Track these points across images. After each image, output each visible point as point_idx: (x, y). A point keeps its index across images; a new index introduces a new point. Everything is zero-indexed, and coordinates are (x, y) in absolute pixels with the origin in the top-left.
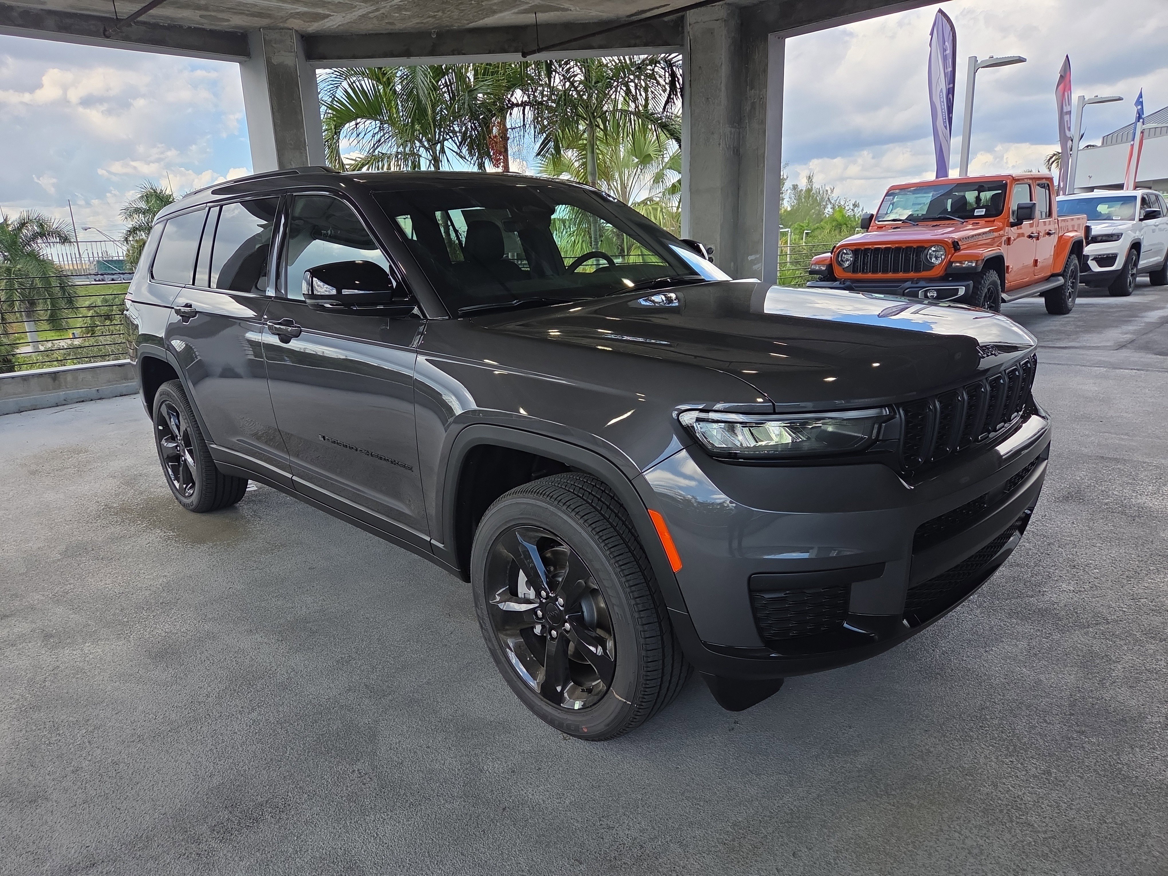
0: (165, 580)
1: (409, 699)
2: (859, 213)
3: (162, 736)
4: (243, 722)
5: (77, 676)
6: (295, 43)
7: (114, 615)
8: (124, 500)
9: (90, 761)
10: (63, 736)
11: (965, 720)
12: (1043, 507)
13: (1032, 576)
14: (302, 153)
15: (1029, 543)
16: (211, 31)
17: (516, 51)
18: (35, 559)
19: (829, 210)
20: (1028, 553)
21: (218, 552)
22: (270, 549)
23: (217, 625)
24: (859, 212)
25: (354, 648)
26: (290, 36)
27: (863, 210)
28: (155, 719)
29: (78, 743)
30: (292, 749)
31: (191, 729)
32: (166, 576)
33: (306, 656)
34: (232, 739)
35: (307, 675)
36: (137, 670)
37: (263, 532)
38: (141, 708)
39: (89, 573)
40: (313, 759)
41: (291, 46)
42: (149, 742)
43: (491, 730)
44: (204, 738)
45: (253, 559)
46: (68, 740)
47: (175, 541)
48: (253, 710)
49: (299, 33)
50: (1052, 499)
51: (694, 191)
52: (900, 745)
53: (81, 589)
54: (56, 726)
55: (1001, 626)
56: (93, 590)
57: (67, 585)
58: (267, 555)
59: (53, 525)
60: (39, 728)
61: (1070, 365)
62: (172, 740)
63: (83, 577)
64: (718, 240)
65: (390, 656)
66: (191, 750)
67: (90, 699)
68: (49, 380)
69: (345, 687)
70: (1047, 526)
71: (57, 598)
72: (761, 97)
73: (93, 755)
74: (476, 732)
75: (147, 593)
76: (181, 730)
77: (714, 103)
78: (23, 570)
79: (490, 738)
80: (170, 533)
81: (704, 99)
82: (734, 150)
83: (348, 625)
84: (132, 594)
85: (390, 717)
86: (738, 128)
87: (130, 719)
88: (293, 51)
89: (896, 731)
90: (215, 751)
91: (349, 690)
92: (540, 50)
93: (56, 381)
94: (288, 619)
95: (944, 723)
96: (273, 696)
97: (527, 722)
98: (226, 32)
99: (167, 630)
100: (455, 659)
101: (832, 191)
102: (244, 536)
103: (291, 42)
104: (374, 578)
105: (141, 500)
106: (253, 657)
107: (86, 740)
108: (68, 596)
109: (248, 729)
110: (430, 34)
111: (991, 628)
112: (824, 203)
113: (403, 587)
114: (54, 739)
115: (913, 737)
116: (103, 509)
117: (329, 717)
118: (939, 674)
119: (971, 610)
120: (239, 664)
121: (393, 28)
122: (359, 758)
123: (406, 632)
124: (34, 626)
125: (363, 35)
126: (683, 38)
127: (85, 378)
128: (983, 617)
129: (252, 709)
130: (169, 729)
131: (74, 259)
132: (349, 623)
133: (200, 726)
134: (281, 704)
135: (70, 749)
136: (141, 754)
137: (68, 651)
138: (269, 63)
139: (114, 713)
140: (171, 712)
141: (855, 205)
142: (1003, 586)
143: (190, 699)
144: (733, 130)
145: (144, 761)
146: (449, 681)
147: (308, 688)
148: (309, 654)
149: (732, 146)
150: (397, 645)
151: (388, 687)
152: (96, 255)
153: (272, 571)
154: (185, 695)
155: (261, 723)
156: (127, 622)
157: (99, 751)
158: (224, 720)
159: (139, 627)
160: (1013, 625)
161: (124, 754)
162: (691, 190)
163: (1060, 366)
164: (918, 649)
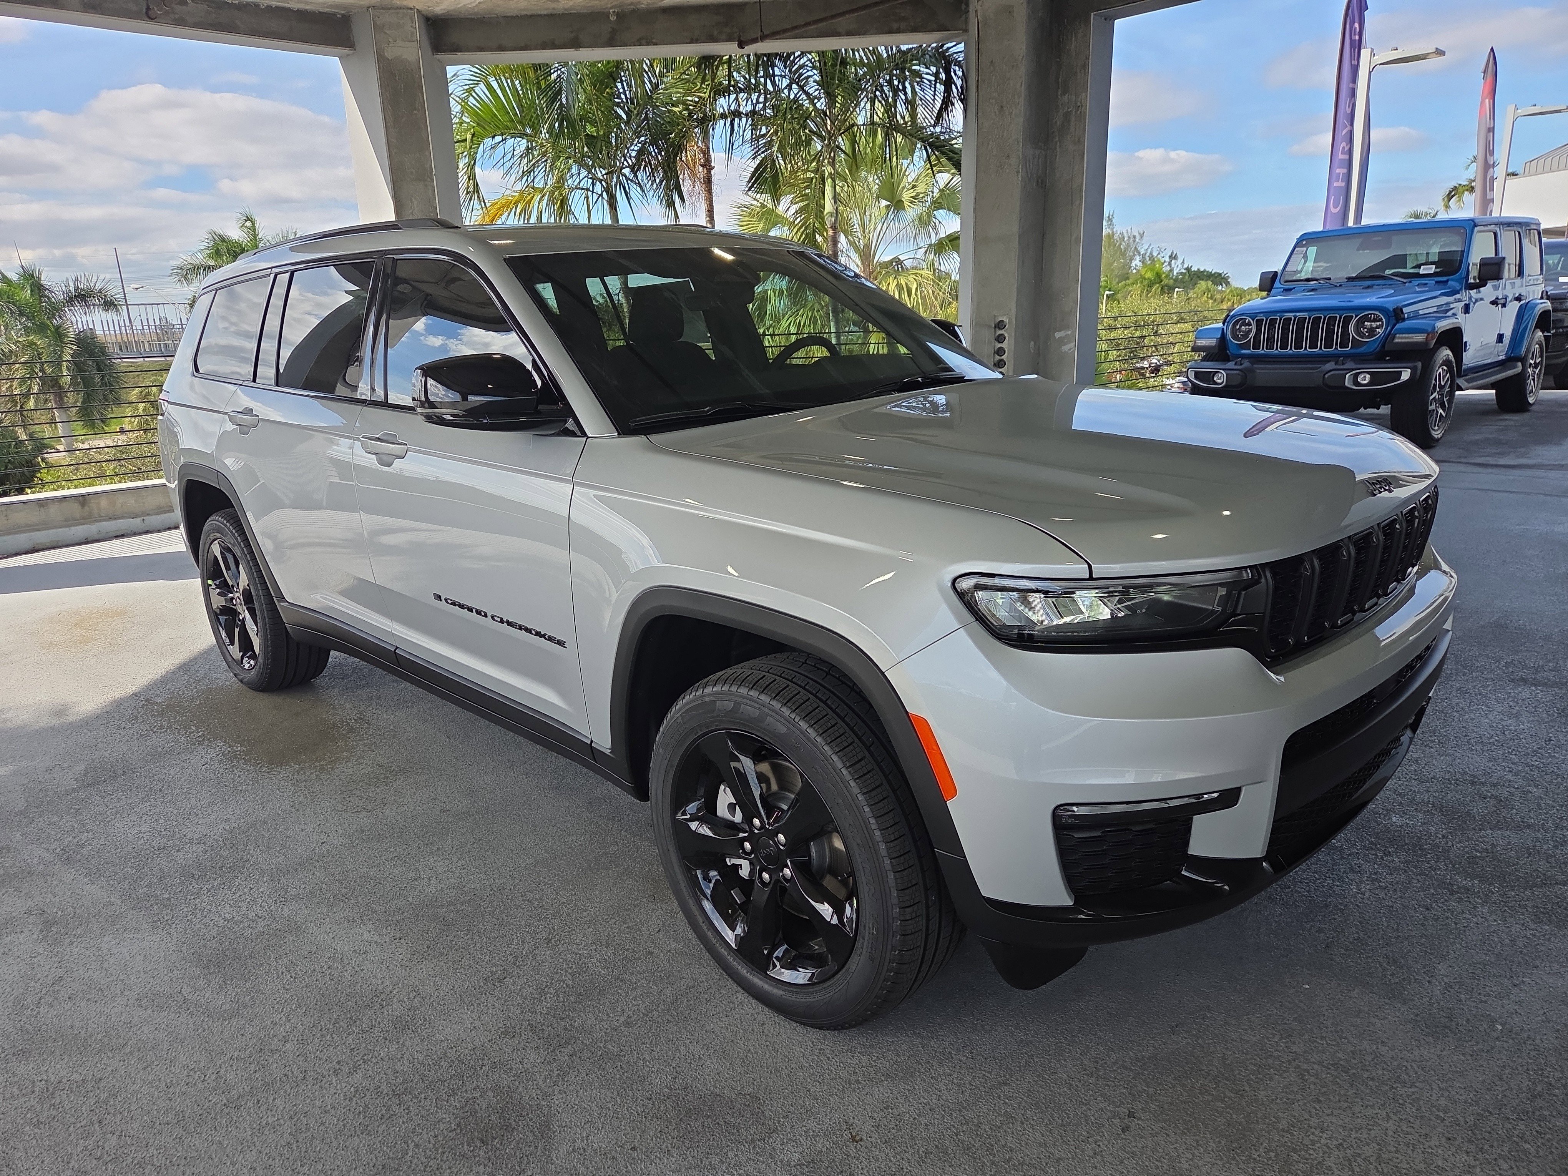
0: (227, 827)
1: (600, 1053)
2: (1177, 268)
3: (213, 1114)
4: (339, 1092)
5: (88, 996)
6: (417, 29)
7: (149, 886)
8: (173, 692)
9: (99, 1159)
10: (61, 1110)
11: (1509, 1119)
12: (1543, 726)
13: (1556, 847)
14: (426, 186)
15: (1537, 786)
16: (299, 12)
17: (729, 39)
18: (40, 788)
19: (1137, 262)
20: (1539, 805)
21: (306, 781)
22: (383, 776)
23: (303, 907)
24: (1178, 266)
25: (511, 954)
26: (411, 18)
27: (1183, 262)
28: (204, 1081)
29: (82, 1124)
30: (417, 1146)
31: (258, 1101)
32: (228, 820)
33: (437, 969)
34: (322, 1124)
35: (439, 1004)
36: (180, 988)
37: (373, 748)
38: (182, 1059)
39: (117, 813)
40: (450, 1168)
41: (412, 33)
42: (192, 1126)
43: (733, 1117)
44: (278, 1119)
45: (358, 793)
46: (68, 1116)
47: (245, 760)
48: (356, 1067)
49: (423, 15)
50: (1554, 711)
51: (979, 239)
52: (1411, 1167)
53: (103, 839)
54: (51, 1089)
55: (1528, 938)
56: (121, 842)
57: (83, 832)
58: (378, 787)
59: (69, 732)
60: (24, 1091)
61: (1529, 494)
62: (228, 1122)
63: (107, 820)
64: (1014, 310)
66: (257, 1144)
67: (106, 1039)
68: (76, 507)
69: (499, 1028)
70: (1558, 758)
71: (67, 854)
72: (1079, 104)
73: (103, 1148)
74: (709, 1120)
75: (201, 848)
76: (243, 1103)
77: (1011, 114)
78: (21, 806)
79: (733, 1134)
80: (237, 747)
81: (996, 108)
82: (1038, 182)
83: (502, 912)
84: (178, 851)
85: (571, 1088)
86: (1044, 149)
87: (165, 1080)
88: (414, 39)
89: (1400, 1139)
90: (294, 1147)
91: (505, 1033)
92: (763, 38)
93: (86, 507)
94: (410, 899)
95: (1475, 1125)
96: (387, 1043)
97: (790, 1103)
98: (320, 13)
99: (227, 915)
100: (668, 979)
101: (1141, 238)
102: (344, 754)
103: (412, 27)
104: (538, 829)
105: (197, 692)
106: (357, 969)
107: (95, 1118)
108: (84, 852)
109: (347, 1105)
110: (607, 15)
111: (1514, 941)
112: (1131, 254)
113: (581, 845)
114: (46, 1114)
115: (1430, 1150)
116: (142, 707)
117: (474, 1085)
118: (1447, 1027)
119: (1474, 908)
120: (336, 980)
121: (556, 6)
122: (523, 1167)
123: (589, 927)
124: (30, 903)
125: (512, 17)
126: (966, 21)
127: (125, 502)
128: (1495, 921)
129: (354, 1066)
130: (225, 1101)
131: (123, 328)
132: (502, 908)
133: (272, 1098)
134: (399, 1057)
135: (70, 1135)
136: (180, 1149)
137: (77, 950)
138: (381, 58)
139: (140, 1067)
140: (229, 1068)
141: (1173, 257)
142: (1514, 865)
143: (258, 1044)
144: (1037, 152)
145: (183, 1162)
146: (659, 1019)
147: (441, 1028)
148: (442, 963)
149: (1035, 176)
150: (576, 951)
151: (565, 1029)
152: (151, 323)
153: (386, 814)
154: (250, 1036)
155: (368, 1094)
156: (169, 899)
157: (114, 1140)
158: (309, 1087)
159: (186, 909)
160: (1547, 937)
161: (153, 1148)
162: (975, 238)
163: (1515, 495)
164: (1404, 979)
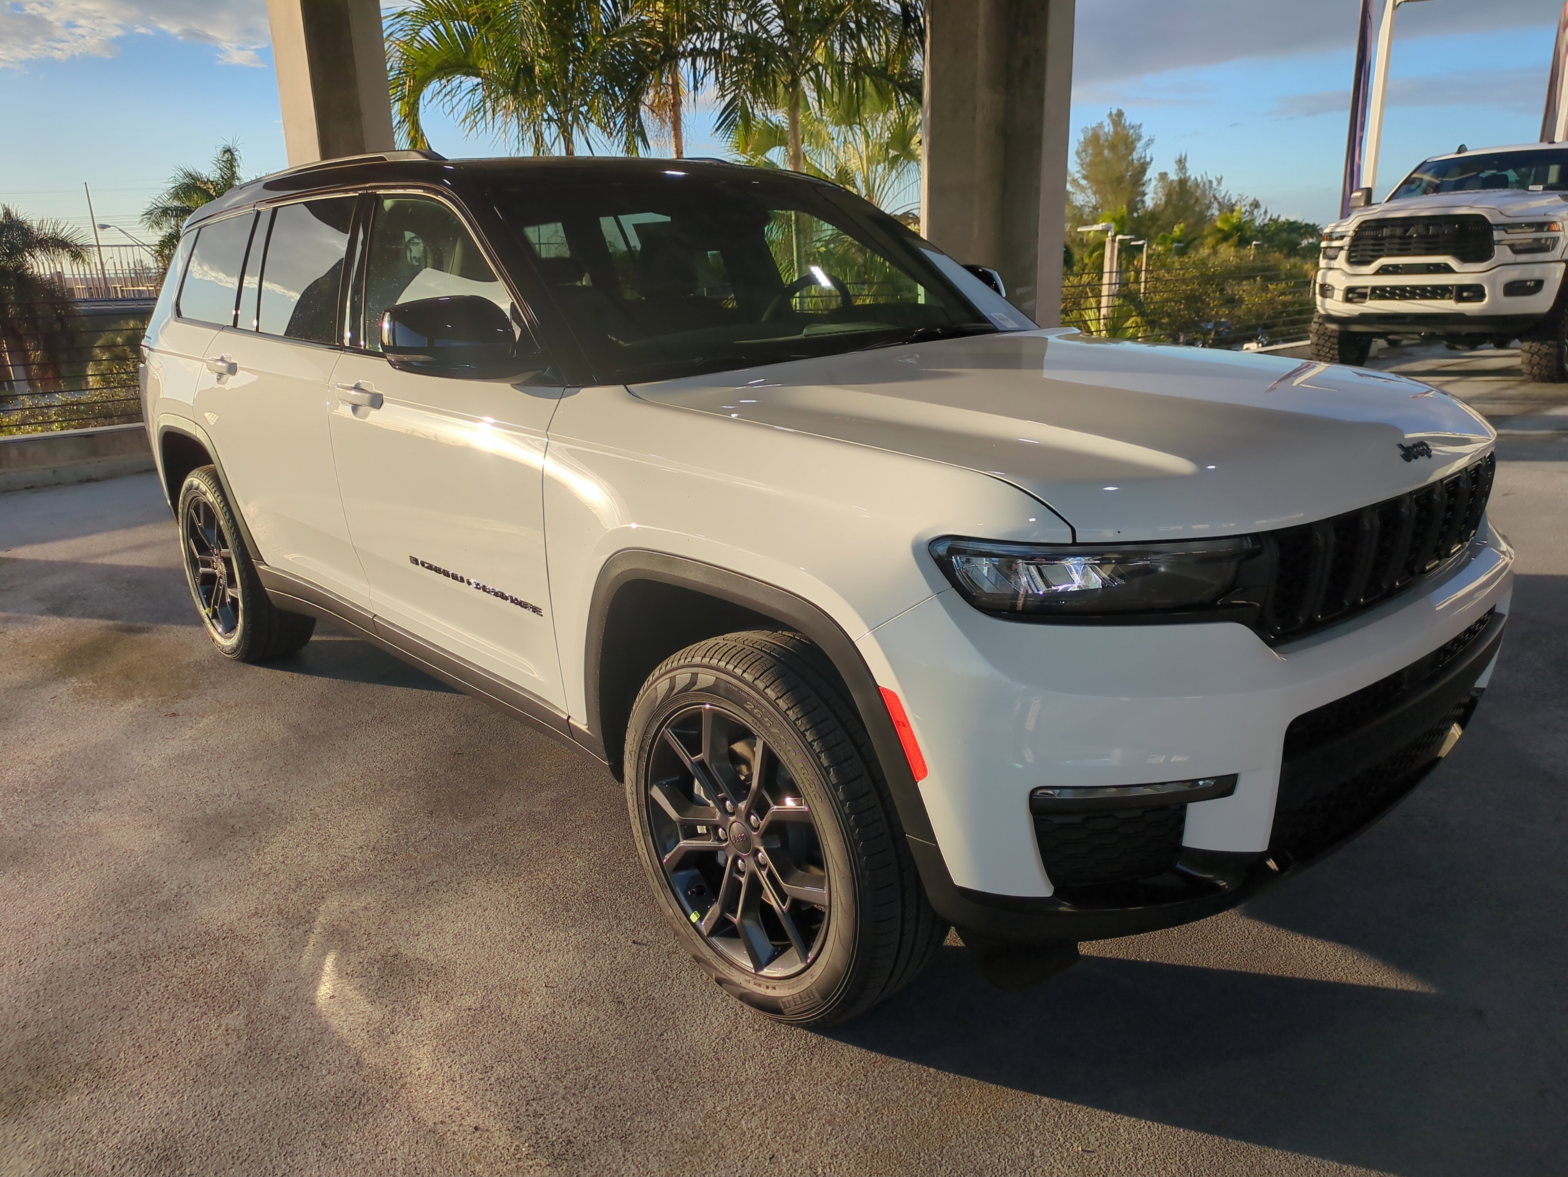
0: (59, 751)
4: (94, 954)
8: (42, 634)
21: (145, 713)
24: (1261, 215)
27: (1266, 212)
30: (147, 993)
32: (62, 745)
33: (213, 865)
34: (72, 977)
37: (216, 686)
43: (428, 976)
44: (33, 974)
45: (190, 724)
47: (93, 694)
51: (935, 189)
58: (209, 720)
65: (327, 868)
69: (250, 911)
72: (1038, 47)
75: (29, 769)
77: (966, 57)
80: (89, 683)
81: (951, 50)
82: (997, 128)
86: (1004, 94)
90: (41, 993)
91: (254, 914)
94: (208, 811)
96: (148, 920)
101: (1219, 183)
102: (188, 691)
106: (140, 864)
109: (97, 964)
112: (1207, 202)
117: (213, 951)
122: (233, 1009)
129: (112, 937)
133: (34, 958)
134: (155, 930)
141: (1255, 205)
144: (996, 97)
147: (199, 910)
148: (218, 862)
149: (993, 122)
152: (125, 267)
153: (209, 743)
155: (118, 957)
162: (930, 187)
